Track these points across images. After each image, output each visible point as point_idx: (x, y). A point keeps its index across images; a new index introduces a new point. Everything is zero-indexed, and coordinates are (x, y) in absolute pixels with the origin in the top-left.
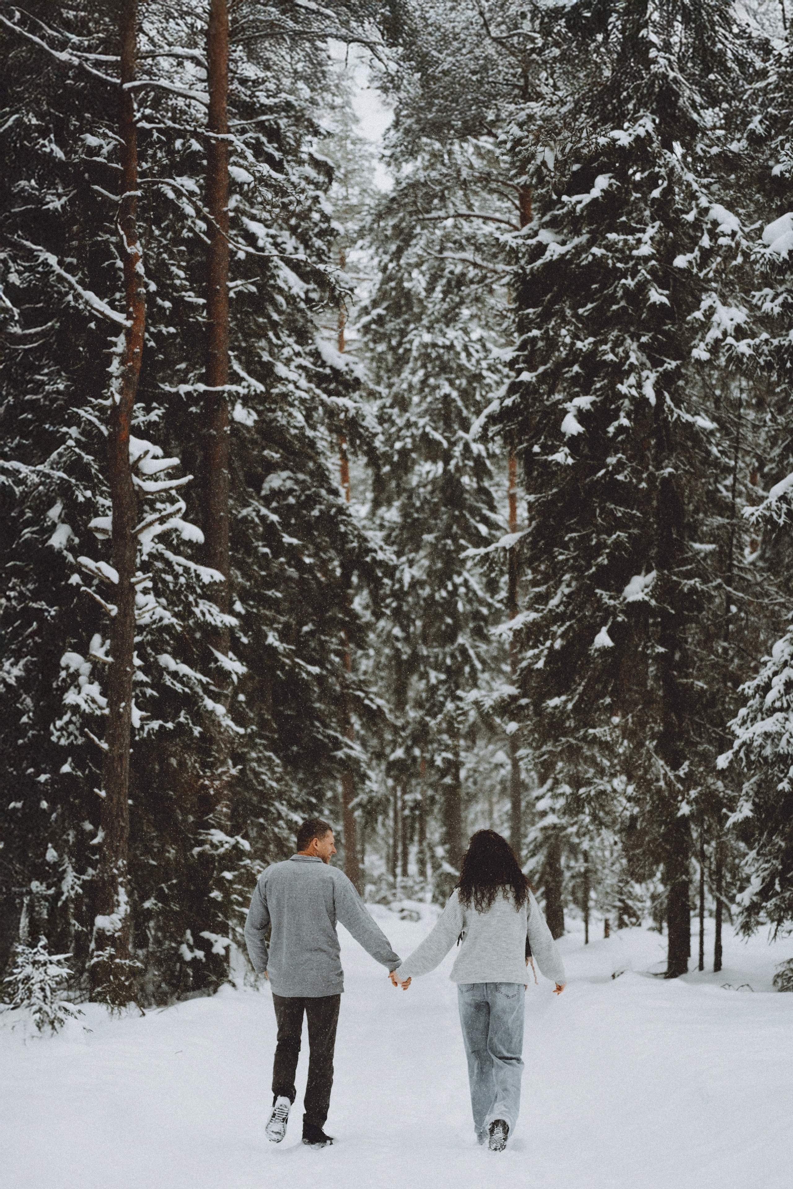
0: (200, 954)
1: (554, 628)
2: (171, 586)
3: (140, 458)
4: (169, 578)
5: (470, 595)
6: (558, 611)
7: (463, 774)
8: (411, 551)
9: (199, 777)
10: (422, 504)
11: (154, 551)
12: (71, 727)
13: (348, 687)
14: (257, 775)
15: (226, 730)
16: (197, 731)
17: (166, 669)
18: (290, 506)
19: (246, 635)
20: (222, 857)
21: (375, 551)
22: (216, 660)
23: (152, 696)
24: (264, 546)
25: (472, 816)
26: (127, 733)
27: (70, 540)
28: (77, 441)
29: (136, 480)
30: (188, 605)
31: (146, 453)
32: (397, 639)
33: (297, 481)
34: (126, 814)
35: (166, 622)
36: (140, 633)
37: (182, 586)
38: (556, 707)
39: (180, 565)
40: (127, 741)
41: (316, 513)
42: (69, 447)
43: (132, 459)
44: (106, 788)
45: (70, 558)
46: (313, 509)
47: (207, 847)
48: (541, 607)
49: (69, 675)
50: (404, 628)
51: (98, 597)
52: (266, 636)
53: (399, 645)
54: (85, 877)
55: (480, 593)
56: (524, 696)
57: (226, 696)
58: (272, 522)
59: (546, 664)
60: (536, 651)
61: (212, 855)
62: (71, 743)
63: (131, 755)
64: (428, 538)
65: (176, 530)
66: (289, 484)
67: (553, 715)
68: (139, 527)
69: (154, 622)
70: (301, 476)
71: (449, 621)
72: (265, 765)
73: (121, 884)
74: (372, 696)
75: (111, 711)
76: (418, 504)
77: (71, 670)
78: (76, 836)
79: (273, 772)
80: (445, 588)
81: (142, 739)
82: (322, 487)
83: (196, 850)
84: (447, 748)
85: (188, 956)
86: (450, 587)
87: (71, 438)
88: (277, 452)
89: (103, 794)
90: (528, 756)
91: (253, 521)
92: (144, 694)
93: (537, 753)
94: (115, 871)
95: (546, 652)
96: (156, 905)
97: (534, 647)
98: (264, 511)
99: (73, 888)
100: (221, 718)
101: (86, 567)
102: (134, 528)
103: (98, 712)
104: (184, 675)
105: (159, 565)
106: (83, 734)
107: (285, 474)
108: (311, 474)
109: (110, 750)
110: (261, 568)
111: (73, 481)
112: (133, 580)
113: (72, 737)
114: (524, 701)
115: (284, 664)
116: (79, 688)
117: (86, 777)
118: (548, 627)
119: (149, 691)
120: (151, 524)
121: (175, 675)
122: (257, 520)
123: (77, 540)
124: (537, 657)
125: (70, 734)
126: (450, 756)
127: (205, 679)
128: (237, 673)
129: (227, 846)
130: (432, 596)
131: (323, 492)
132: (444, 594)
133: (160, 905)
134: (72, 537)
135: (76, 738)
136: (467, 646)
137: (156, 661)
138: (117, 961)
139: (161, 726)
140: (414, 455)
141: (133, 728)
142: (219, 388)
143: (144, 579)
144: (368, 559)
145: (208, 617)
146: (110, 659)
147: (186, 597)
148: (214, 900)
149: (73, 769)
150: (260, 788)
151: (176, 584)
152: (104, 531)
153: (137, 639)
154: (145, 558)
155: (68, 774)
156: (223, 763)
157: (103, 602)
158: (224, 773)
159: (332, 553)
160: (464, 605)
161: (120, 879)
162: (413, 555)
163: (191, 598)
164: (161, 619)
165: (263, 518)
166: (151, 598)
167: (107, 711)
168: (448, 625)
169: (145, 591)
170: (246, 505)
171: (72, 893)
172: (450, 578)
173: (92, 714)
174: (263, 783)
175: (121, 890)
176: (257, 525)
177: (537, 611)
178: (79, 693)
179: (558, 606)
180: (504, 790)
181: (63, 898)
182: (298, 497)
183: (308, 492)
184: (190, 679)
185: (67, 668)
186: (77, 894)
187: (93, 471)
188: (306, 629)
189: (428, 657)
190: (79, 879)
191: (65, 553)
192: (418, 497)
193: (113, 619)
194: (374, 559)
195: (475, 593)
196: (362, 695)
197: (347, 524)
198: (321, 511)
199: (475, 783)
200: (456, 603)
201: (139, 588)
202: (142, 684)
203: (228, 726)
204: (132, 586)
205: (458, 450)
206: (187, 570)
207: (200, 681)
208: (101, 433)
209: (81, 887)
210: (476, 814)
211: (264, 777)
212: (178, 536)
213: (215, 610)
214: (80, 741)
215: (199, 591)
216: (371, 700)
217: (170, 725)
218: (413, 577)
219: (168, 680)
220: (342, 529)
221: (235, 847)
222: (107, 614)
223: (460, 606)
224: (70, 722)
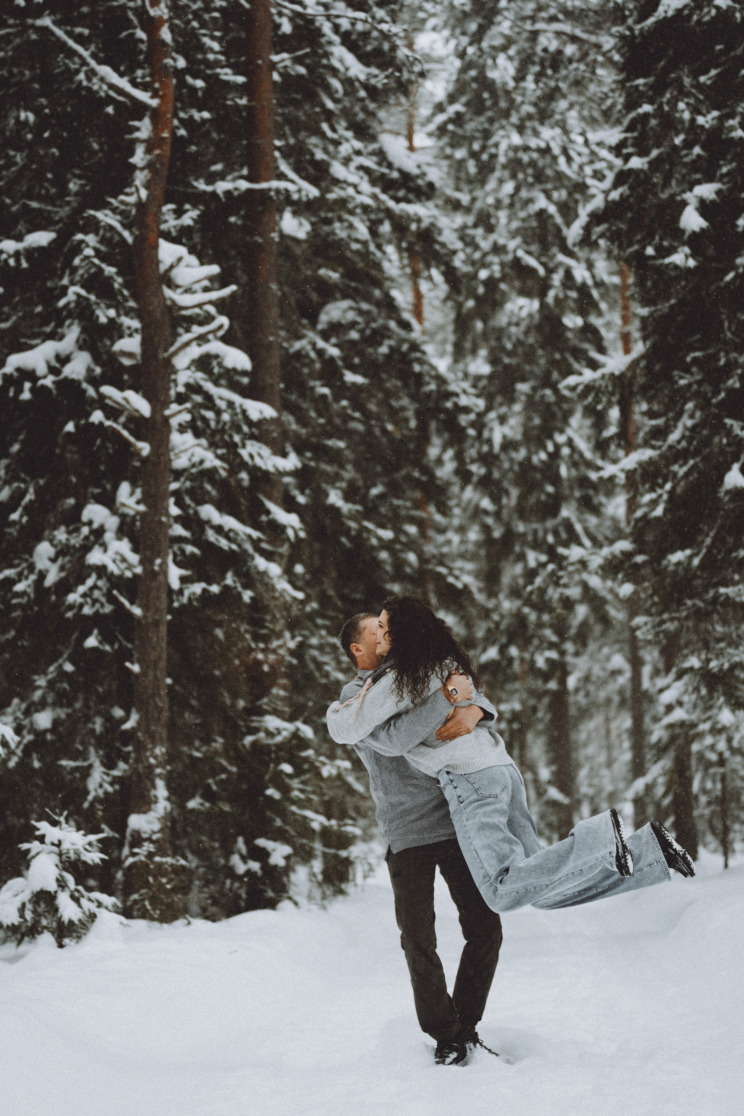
0: (255, 866)
1: (675, 468)
2: (213, 424)
3: (172, 267)
4: (210, 415)
5: (576, 456)
6: (679, 447)
7: (572, 682)
8: (501, 405)
9: (252, 650)
10: (515, 346)
11: (192, 381)
12: (97, 594)
13: (427, 561)
14: (319, 665)
15: (281, 595)
16: (247, 595)
17: (208, 522)
18: (353, 343)
19: (302, 493)
20: (279, 747)
21: (457, 395)
22: (268, 512)
23: (193, 554)
24: (323, 386)
25: (583, 736)
26: (164, 596)
27: (90, 370)
28: (96, 249)
29: (168, 292)
30: (232, 447)
31: (180, 259)
32: (486, 512)
33: (361, 312)
34: (163, 692)
35: (207, 465)
36: (176, 479)
37: (225, 423)
38: (678, 564)
39: (221, 398)
40: (164, 605)
41: (384, 350)
42: (87, 258)
43: (163, 268)
44: (140, 662)
45: (91, 392)
46: (380, 344)
47: (262, 735)
48: (659, 443)
49: (92, 532)
50: (496, 499)
51: (125, 433)
52: (327, 495)
53: (490, 521)
54: (116, 773)
55: (588, 455)
56: (640, 552)
57: (281, 556)
58: (332, 359)
59: (666, 511)
60: (653, 496)
61: (268, 746)
62: (97, 613)
63: (169, 623)
64: (523, 387)
65: (217, 356)
66: (351, 316)
67: (675, 573)
68: (172, 349)
69: (193, 466)
70: (365, 306)
71: (550, 489)
72: (327, 653)
73: (160, 776)
74: (457, 573)
75: (145, 569)
76: (509, 346)
77: (95, 526)
78: (103, 725)
79: (339, 662)
80: (544, 448)
81: (183, 606)
82: (390, 318)
83: (249, 740)
84: (552, 646)
85: (241, 868)
86: (550, 448)
87: (88, 246)
88: (335, 271)
89: (136, 668)
90: (646, 624)
91: (307, 356)
92: (183, 551)
93: (657, 619)
94: (152, 761)
95: (665, 497)
96: (202, 804)
97: (652, 490)
98: (321, 344)
99: (101, 786)
100: (275, 581)
101: (110, 398)
102: (166, 350)
103: (128, 574)
104: (230, 530)
105: (198, 399)
106: (111, 599)
107: (346, 304)
108: (378, 304)
109: (145, 617)
110: (320, 415)
111: (93, 298)
112: (167, 412)
113: (98, 605)
114: (640, 559)
115: (349, 529)
116: (105, 547)
117: (116, 652)
118: (667, 466)
119: (190, 549)
120: (187, 344)
121: (219, 529)
122: (313, 355)
123: (98, 370)
124: (654, 503)
125: (95, 601)
126: (553, 655)
127: (255, 534)
128: (293, 528)
129: (285, 734)
130: (528, 459)
131: (392, 324)
132: (543, 456)
133: (207, 805)
134: (93, 366)
135: (102, 605)
136: (574, 520)
137: (196, 513)
138: (157, 859)
139: (204, 590)
140: (503, 286)
141: (170, 591)
142: (264, 185)
143: (180, 412)
144: (449, 405)
145: (258, 462)
146: (142, 508)
147: (231, 437)
148: (270, 798)
149: (100, 642)
150: (324, 681)
151: (218, 422)
152: (130, 355)
153: (174, 486)
154: (181, 389)
155: (94, 649)
156: (279, 635)
157: (132, 439)
158: (280, 647)
159: (405, 401)
160: (568, 469)
161: (158, 771)
162: (503, 410)
163: (237, 438)
164: (202, 462)
165: (320, 353)
166: (189, 437)
167: (139, 570)
168: (549, 495)
169: (182, 429)
170: (300, 337)
171: (101, 792)
172: (551, 437)
173: (121, 577)
174: (327, 675)
175: (160, 783)
176: (312, 361)
177: (653, 447)
178: (105, 550)
179: (679, 442)
180: (623, 703)
181: (90, 798)
182: (362, 331)
183: (374, 325)
184: (237, 534)
185: (90, 523)
186: (106, 793)
187: (116, 286)
188: (375, 491)
189: (525, 534)
190: (108, 775)
191: (85, 385)
192: (509, 338)
193: (145, 461)
194: (456, 405)
195: (581, 455)
196: (443, 570)
197: (421, 362)
198: (390, 347)
199: (587, 695)
200: (558, 467)
201: (174, 422)
202: (180, 539)
203: (284, 590)
204: (166, 420)
205: (557, 278)
206: (231, 404)
207: (250, 537)
208: (123, 240)
209: (112, 784)
210: (589, 734)
211: (327, 668)
212: (220, 365)
213: (266, 451)
214: (108, 609)
215: (245, 429)
216: (457, 578)
217: (215, 589)
218: (505, 437)
219: (211, 535)
220: (417, 368)
221: (296, 735)
222: (137, 454)
223: (563, 471)
224: (95, 587)
